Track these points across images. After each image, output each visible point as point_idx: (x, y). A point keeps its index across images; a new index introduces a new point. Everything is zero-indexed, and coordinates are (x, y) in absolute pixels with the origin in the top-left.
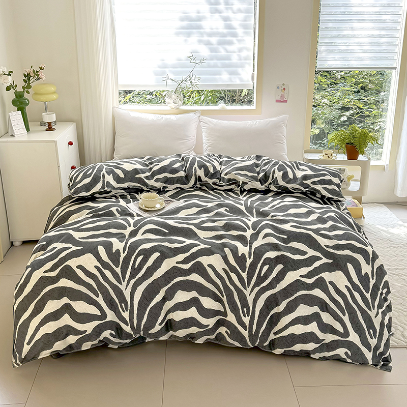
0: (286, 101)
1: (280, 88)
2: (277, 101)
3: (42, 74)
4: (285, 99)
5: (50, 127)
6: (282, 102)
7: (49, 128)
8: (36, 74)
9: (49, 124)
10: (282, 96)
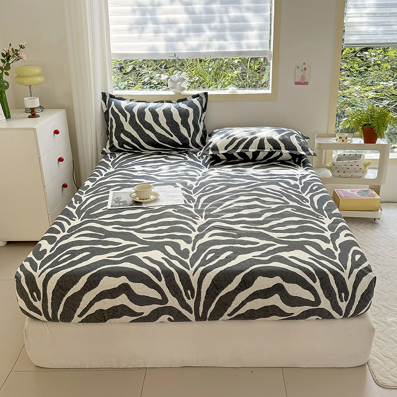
0: (307, 83)
1: (300, 68)
2: (297, 83)
3: (22, 53)
4: (305, 81)
5: (33, 113)
6: (302, 84)
7: (33, 115)
8: (16, 52)
9: (32, 110)
10: (303, 77)
